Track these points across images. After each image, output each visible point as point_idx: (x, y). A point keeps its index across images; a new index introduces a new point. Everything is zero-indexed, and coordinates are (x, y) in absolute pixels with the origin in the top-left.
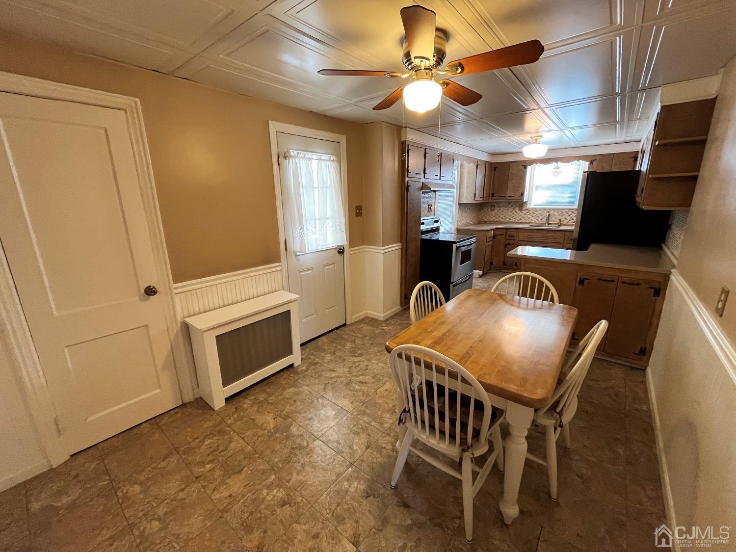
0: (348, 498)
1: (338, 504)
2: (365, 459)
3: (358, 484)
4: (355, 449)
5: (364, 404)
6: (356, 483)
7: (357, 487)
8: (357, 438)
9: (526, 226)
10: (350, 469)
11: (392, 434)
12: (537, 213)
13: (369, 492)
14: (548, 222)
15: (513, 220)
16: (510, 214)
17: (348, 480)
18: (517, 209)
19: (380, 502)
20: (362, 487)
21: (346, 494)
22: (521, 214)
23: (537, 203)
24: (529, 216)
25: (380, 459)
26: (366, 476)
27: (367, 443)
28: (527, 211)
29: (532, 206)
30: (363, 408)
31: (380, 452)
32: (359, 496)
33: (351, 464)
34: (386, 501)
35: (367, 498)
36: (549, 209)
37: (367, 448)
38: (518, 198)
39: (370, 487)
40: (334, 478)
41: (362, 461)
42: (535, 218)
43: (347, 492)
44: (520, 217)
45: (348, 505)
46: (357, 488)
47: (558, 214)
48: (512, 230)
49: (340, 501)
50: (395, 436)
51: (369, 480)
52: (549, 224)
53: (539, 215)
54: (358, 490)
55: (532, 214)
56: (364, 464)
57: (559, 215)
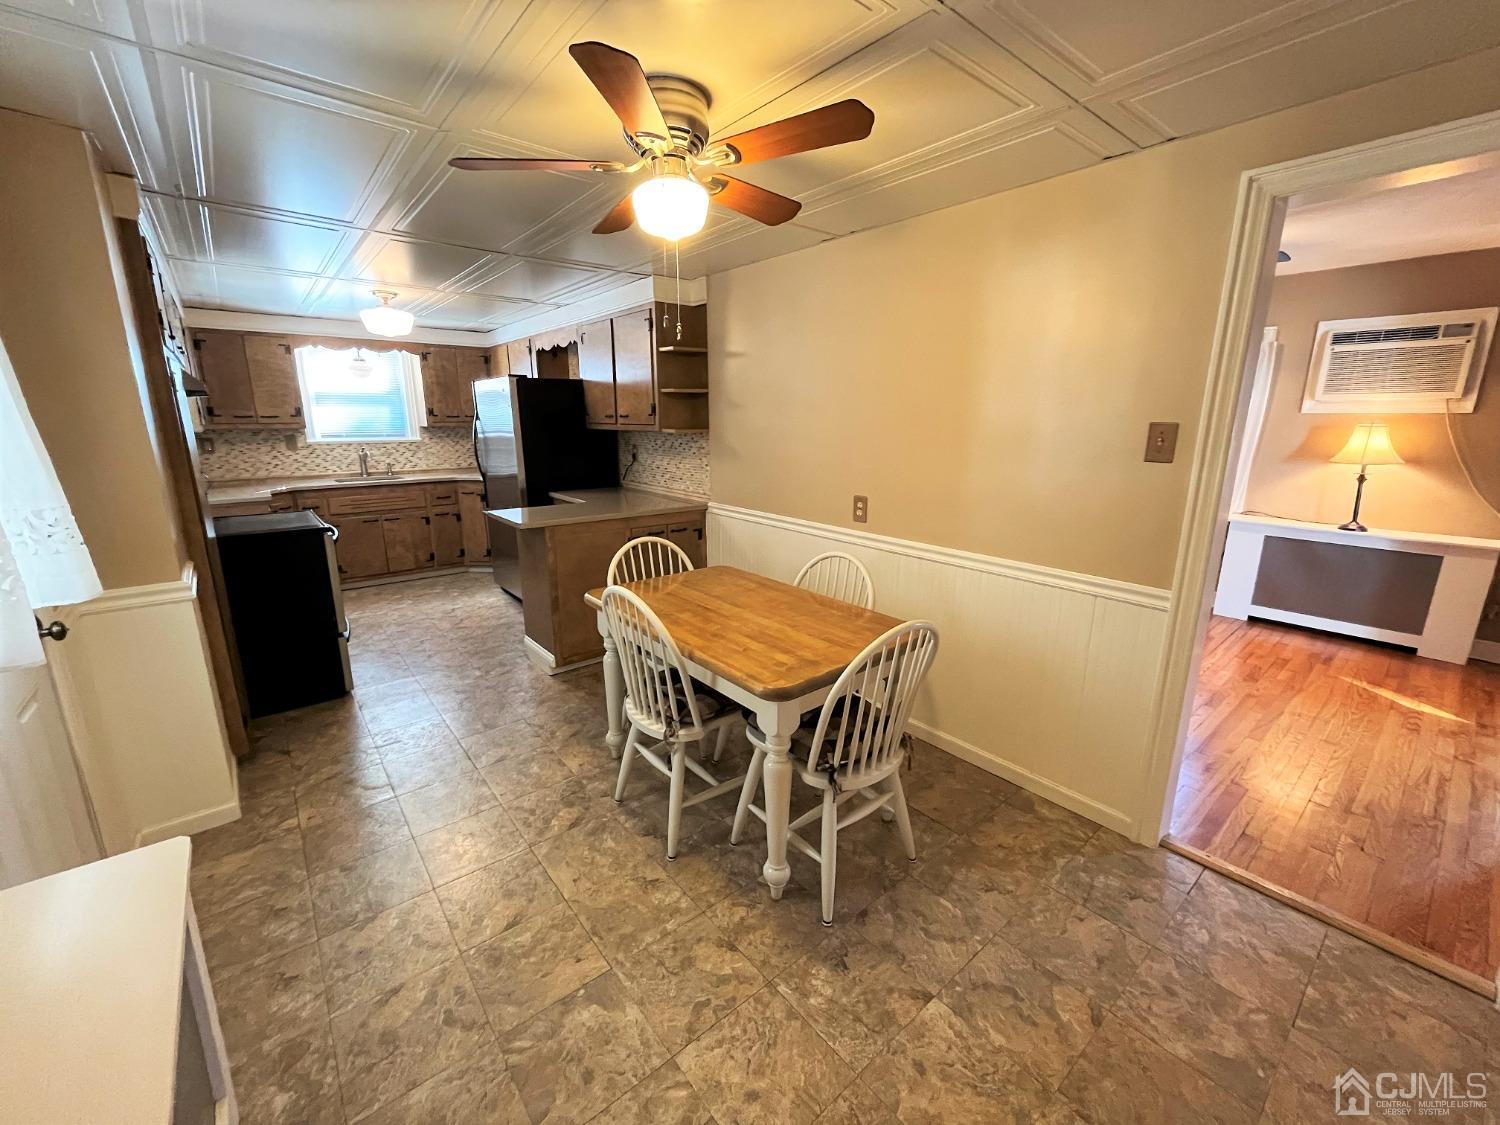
0: (844, 1000)
1: (858, 1019)
2: (762, 959)
3: (817, 979)
4: (730, 972)
5: (595, 934)
6: (814, 982)
7: (823, 983)
8: (700, 965)
9: (332, 483)
10: (782, 988)
11: (712, 900)
12: (334, 453)
13: (834, 962)
14: (366, 470)
15: (277, 472)
16: (267, 459)
17: (805, 995)
18: (282, 447)
19: (855, 949)
20: (824, 972)
21: (836, 1003)
22: (295, 457)
23: (328, 431)
24: (318, 461)
25: (768, 931)
26: (801, 961)
27: (722, 946)
28: (310, 450)
29: (319, 439)
30: (612, 938)
31: (752, 929)
32: (843, 980)
33: (770, 985)
34: (853, 939)
35: (846, 968)
36: (360, 444)
37: (732, 948)
38: (288, 419)
39: (825, 960)
40: (797, 1024)
41: (764, 963)
42: (333, 464)
43: (830, 1001)
44: (296, 465)
45: (858, 1002)
46: (826, 981)
47: (378, 453)
48: (307, 495)
49: (851, 1017)
50: (717, 896)
51: (809, 959)
52: (369, 474)
53: (340, 458)
54: (830, 980)
55: (323, 456)
56: (774, 961)
57: (383, 455)
